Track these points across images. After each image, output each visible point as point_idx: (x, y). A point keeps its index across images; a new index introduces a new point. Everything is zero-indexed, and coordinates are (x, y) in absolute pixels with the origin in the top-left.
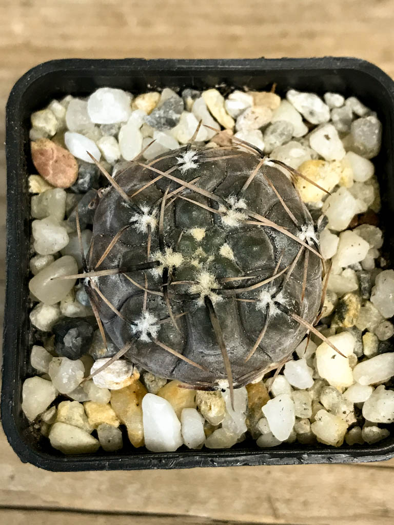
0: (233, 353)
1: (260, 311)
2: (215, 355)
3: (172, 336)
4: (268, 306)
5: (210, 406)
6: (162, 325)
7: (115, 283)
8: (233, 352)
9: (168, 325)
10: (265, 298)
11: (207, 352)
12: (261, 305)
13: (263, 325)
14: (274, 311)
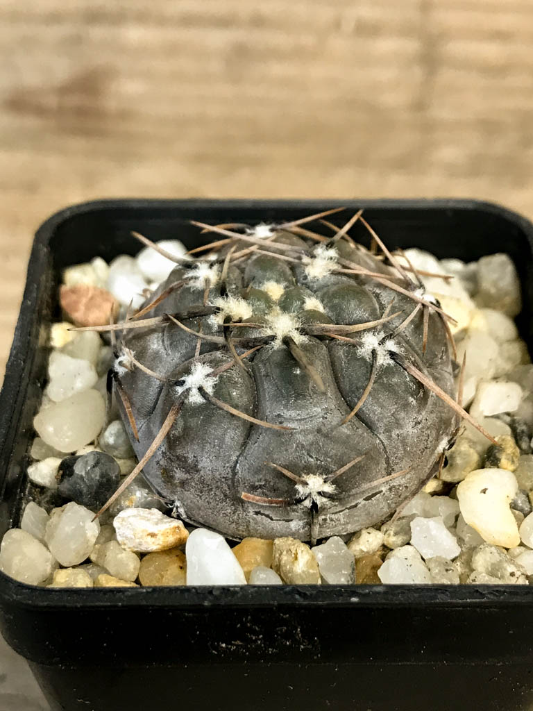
0: (326, 418)
1: (363, 359)
2: (301, 420)
3: (235, 393)
4: (374, 352)
5: (296, 555)
6: (221, 377)
7: (157, 353)
8: (326, 416)
9: (230, 379)
10: (370, 342)
11: (287, 414)
12: (365, 352)
13: (369, 379)
14: (383, 360)
